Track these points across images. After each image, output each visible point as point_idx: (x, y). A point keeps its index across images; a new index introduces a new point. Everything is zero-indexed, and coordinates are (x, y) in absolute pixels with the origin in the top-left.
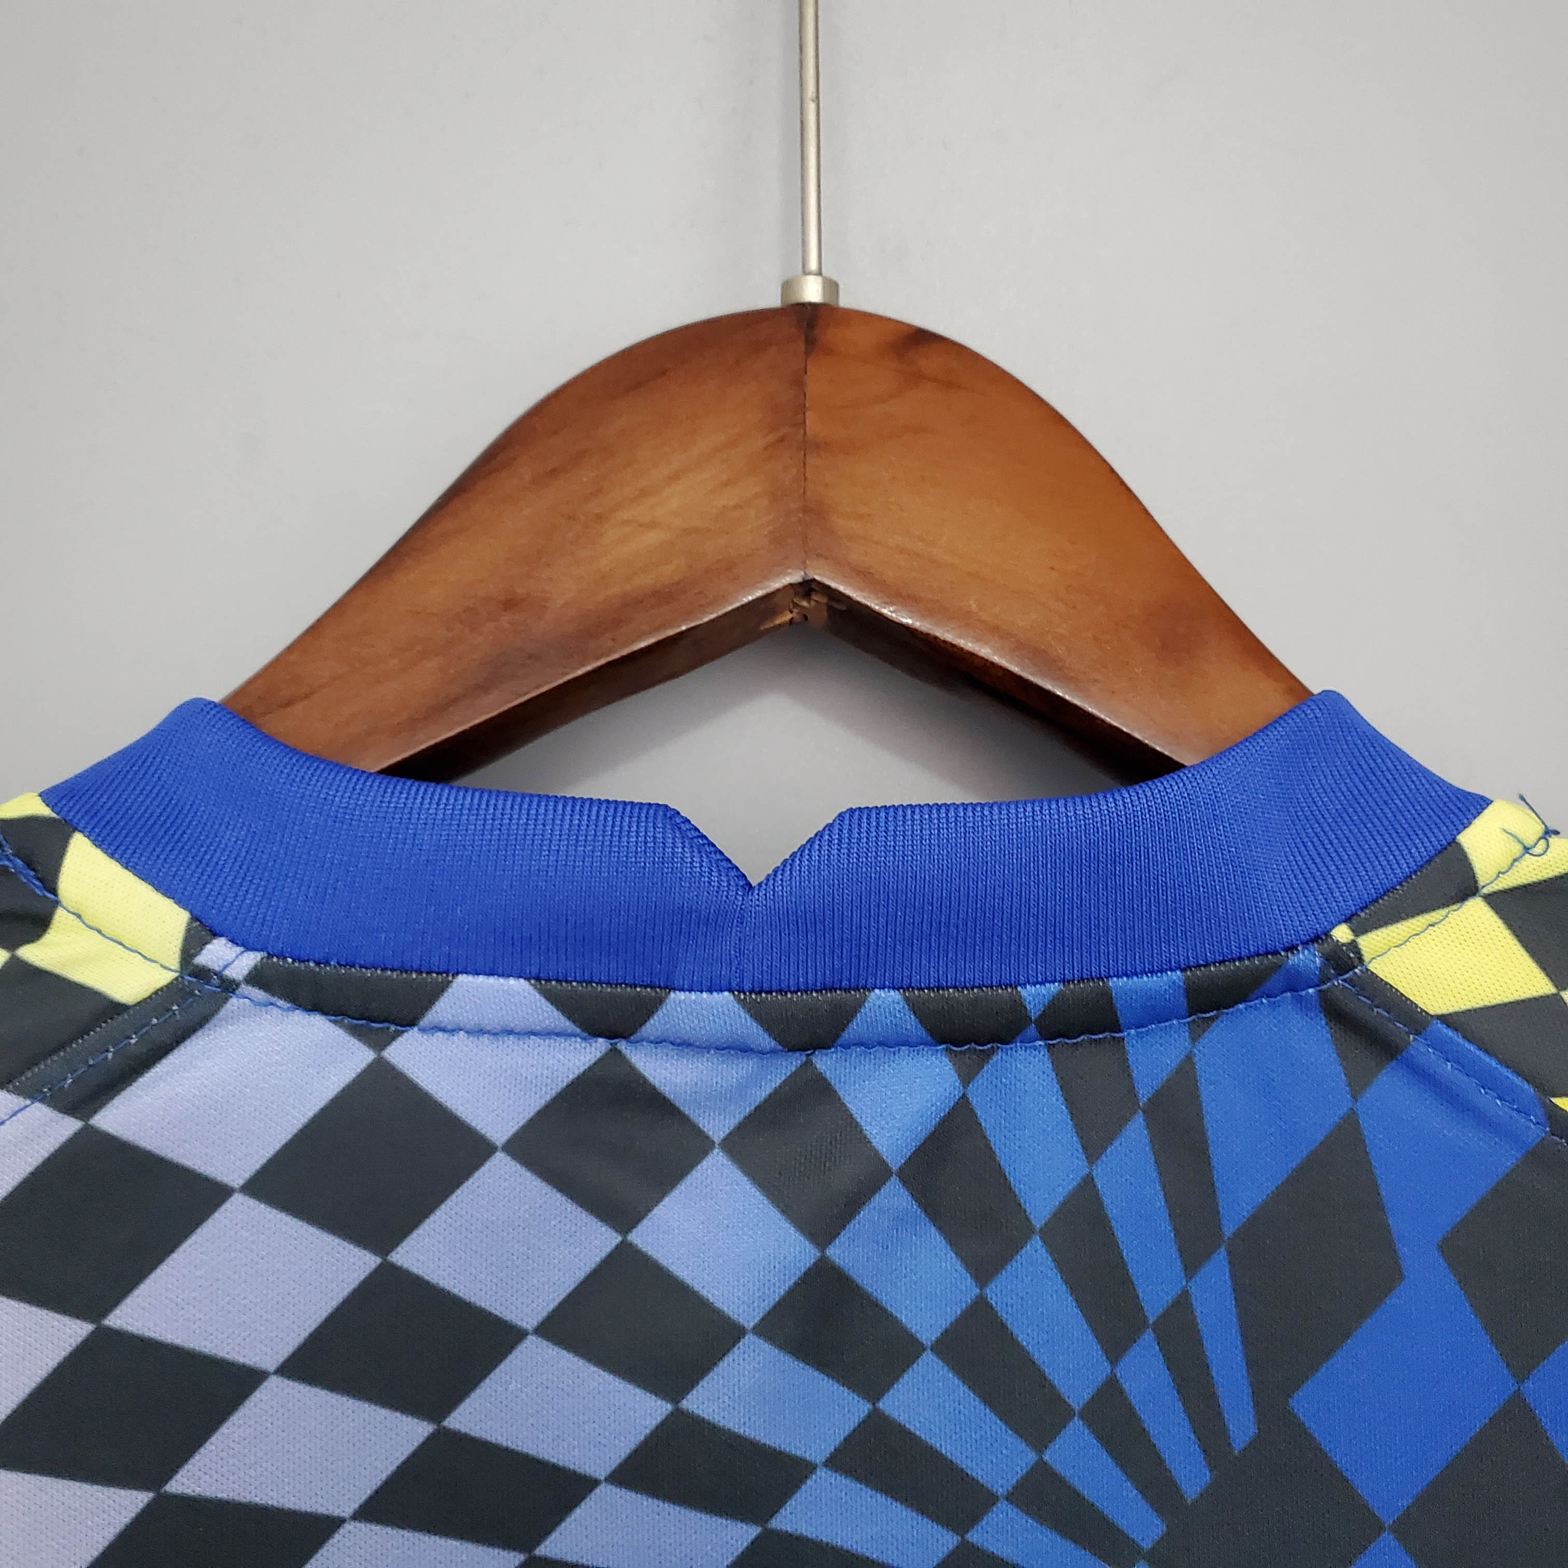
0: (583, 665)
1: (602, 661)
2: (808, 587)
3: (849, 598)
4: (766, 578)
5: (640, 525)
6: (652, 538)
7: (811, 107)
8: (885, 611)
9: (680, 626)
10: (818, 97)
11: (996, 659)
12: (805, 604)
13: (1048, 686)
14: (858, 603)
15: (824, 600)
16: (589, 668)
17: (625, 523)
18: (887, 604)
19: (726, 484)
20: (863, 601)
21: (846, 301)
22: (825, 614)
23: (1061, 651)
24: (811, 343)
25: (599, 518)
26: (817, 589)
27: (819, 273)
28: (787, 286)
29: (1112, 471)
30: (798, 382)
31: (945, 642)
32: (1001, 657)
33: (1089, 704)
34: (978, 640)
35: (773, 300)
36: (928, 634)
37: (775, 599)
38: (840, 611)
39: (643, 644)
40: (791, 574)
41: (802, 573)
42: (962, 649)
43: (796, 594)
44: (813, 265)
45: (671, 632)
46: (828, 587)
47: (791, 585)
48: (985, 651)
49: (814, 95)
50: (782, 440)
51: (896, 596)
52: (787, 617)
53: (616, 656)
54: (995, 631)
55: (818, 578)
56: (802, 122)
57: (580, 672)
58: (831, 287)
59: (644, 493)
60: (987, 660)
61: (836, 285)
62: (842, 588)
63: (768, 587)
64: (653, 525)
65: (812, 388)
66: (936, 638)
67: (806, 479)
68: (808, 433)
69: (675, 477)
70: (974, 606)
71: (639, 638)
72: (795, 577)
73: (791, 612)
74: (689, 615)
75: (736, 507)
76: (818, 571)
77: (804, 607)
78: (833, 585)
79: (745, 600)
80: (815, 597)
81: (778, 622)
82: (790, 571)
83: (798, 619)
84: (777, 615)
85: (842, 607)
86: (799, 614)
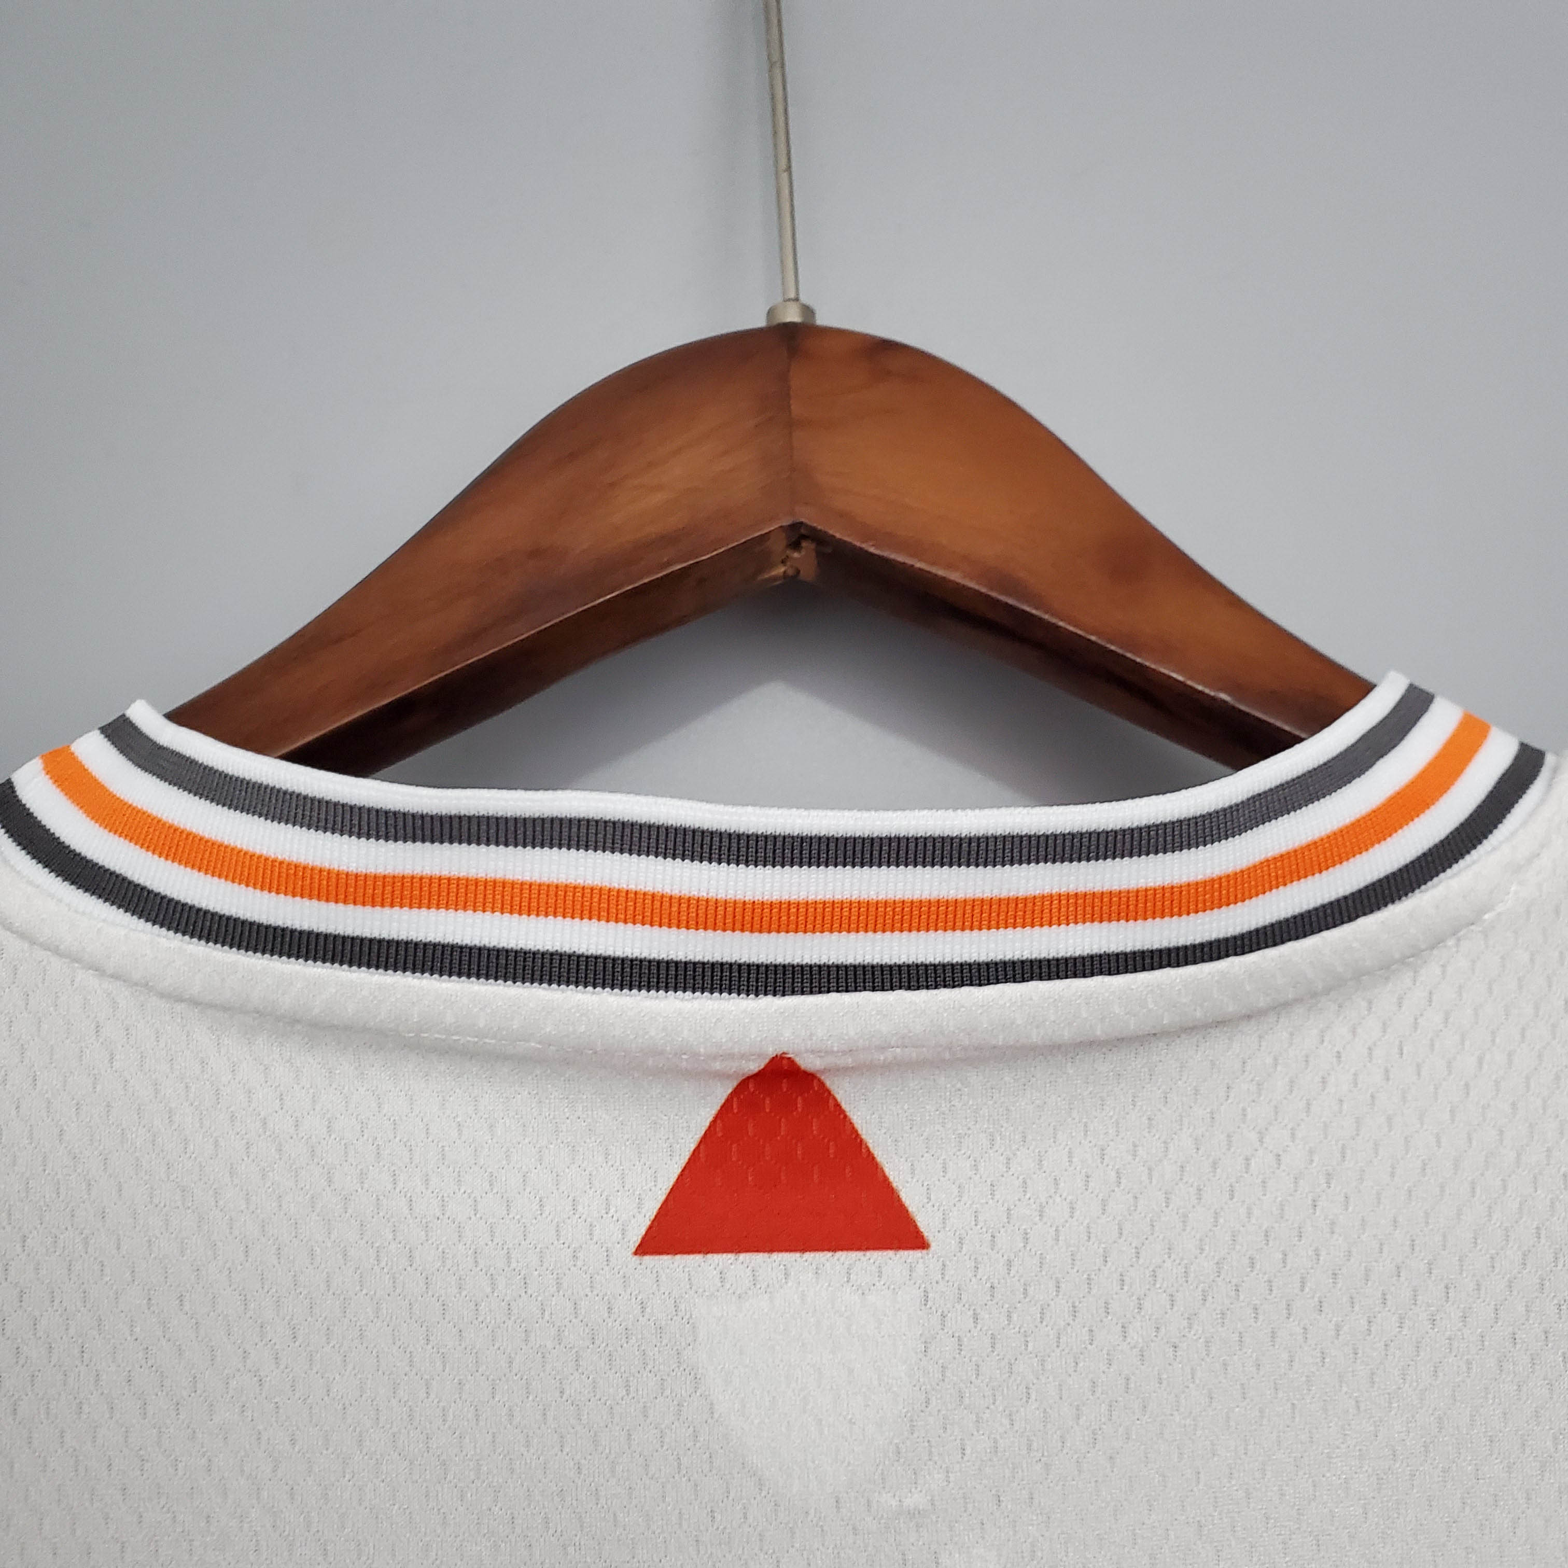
2: (797, 533)
3: (833, 538)
5: (649, 489)
6: (658, 498)
9: (685, 563)
12: (796, 555)
16: (604, 599)
17: (637, 487)
19: (722, 454)
20: (846, 538)
22: (815, 562)
24: (793, 350)
25: (612, 485)
26: (805, 533)
27: (797, 300)
28: (771, 313)
30: (782, 376)
31: (920, 569)
32: (971, 581)
34: (949, 566)
35: (759, 321)
37: (769, 543)
38: (830, 557)
41: (792, 518)
42: (934, 574)
43: (788, 543)
44: (792, 294)
46: (815, 529)
47: (780, 529)
48: (955, 576)
50: (769, 420)
52: (781, 570)
55: (804, 520)
58: (808, 311)
59: (652, 465)
60: (957, 584)
61: (811, 308)
62: (826, 528)
63: (762, 527)
64: (659, 488)
65: (794, 381)
66: (910, 566)
67: (792, 447)
68: (793, 414)
69: (680, 450)
71: (649, 573)
72: (786, 522)
73: (783, 566)
74: (693, 554)
75: (732, 471)
76: (804, 514)
77: (796, 559)
78: (821, 526)
79: (743, 541)
80: (804, 544)
81: (771, 575)
82: (781, 516)
83: (791, 572)
84: (772, 566)
85: (829, 550)
86: (792, 566)
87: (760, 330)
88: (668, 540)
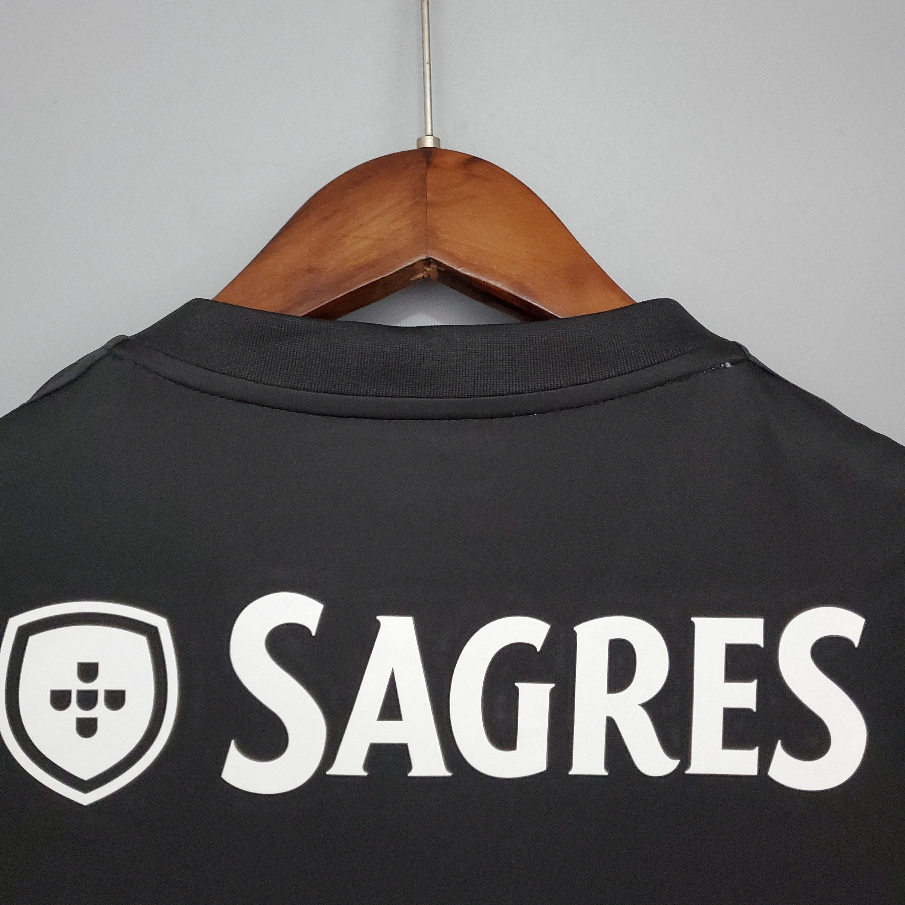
0: (340, 294)
1: (347, 292)
2: (428, 261)
3: (445, 265)
4: (412, 258)
5: (361, 238)
6: (365, 243)
7: (427, 66)
8: (459, 270)
9: (377, 277)
10: (430, 62)
11: (504, 288)
12: (428, 269)
13: (524, 298)
14: (448, 266)
15: (435, 266)
16: (342, 295)
17: (355, 237)
18: (460, 267)
19: (394, 221)
20: (450, 266)
21: (442, 147)
22: (437, 273)
23: (530, 285)
24: (429, 163)
25: (344, 236)
26: (432, 262)
27: (432, 135)
28: (419, 140)
29: (552, 212)
30: (424, 179)
31: (484, 282)
32: (506, 287)
33: (541, 305)
34: (497, 280)
36: (477, 279)
37: (416, 266)
38: (442, 271)
39: (363, 285)
40: (421, 255)
41: (426, 255)
42: (491, 284)
43: (425, 265)
44: (429, 132)
45: (374, 280)
46: (436, 260)
47: (422, 260)
48: (499, 285)
49: (429, 61)
50: (417, 202)
51: (463, 264)
52: (421, 275)
53: (352, 290)
54: (503, 277)
55: (432, 257)
56: (424, 73)
57: (338, 297)
58: (437, 140)
59: (362, 225)
60: (501, 289)
61: (439, 140)
62: (442, 261)
63: (412, 261)
64: (366, 238)
65: (429, 182)
66: (480, 280)
67: (427, 218)
68: (428, 199)
69: (375, 218)
70: (495, 267)
71: (361, 283)
72: (423, 257)
73: (423, 273)
74: (381, 273)
75: (399, 230)
76: (432, 254)
77: (427, 271)
78: (439, 260)
79: (404, 267)
80: (432, 266)
81: (418, 277)
82: (421, 254)
83: (426, 276)
84: (417, 274)
85: (443, 269)
86: (426, 274)
87: (414, 150)
88: (370, 265)
